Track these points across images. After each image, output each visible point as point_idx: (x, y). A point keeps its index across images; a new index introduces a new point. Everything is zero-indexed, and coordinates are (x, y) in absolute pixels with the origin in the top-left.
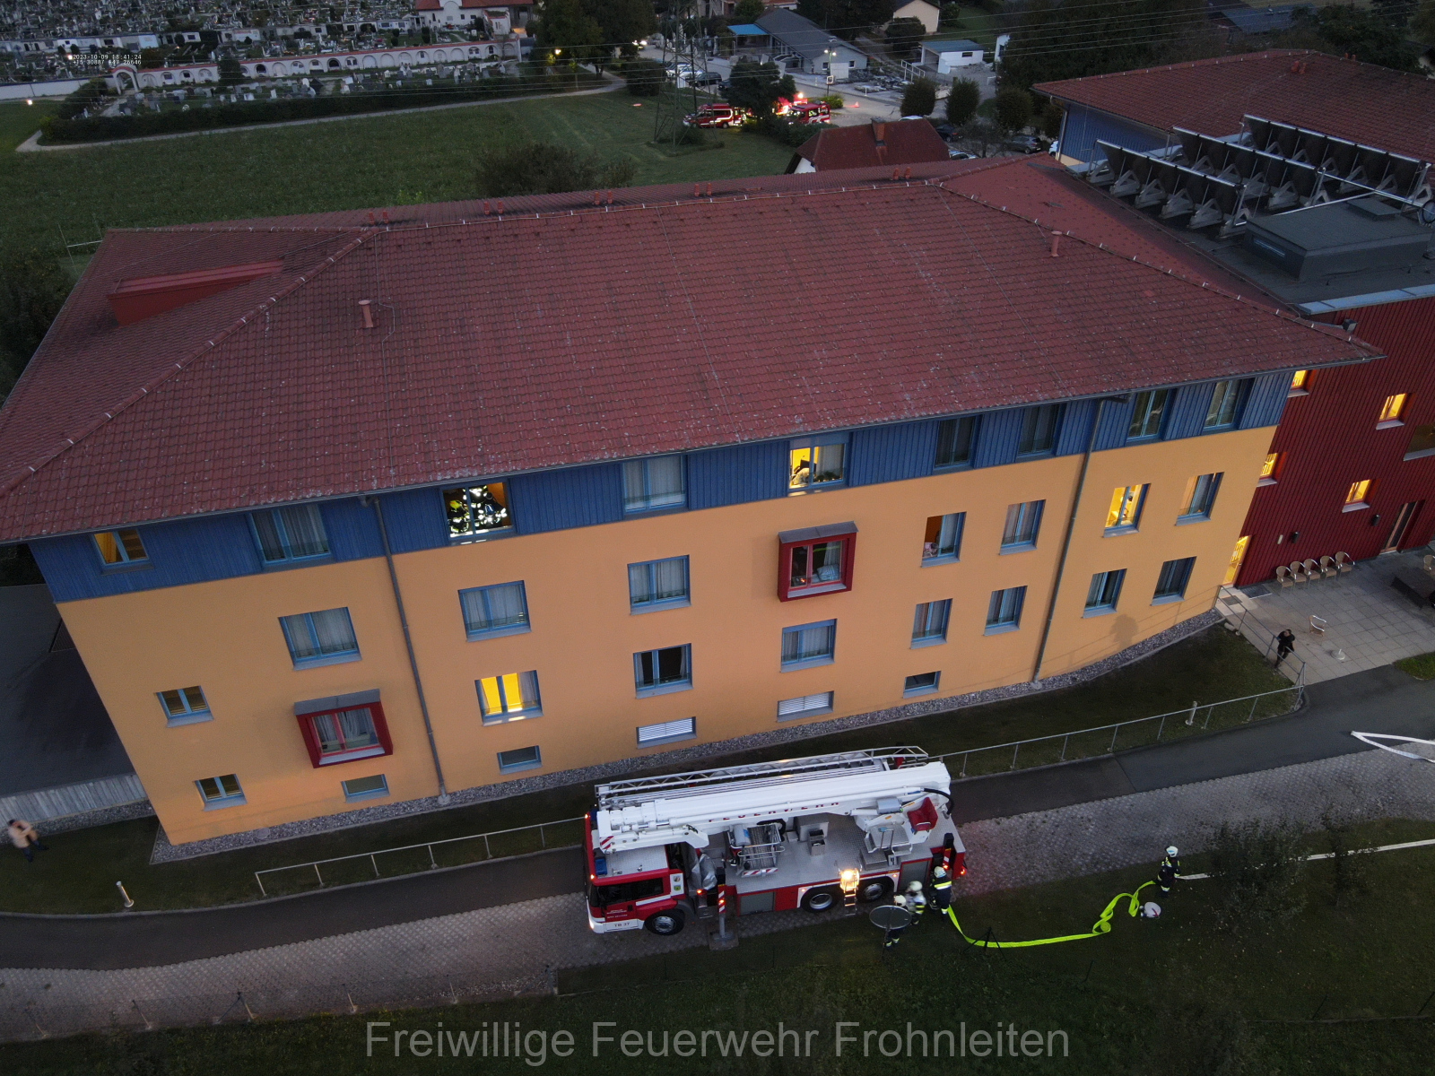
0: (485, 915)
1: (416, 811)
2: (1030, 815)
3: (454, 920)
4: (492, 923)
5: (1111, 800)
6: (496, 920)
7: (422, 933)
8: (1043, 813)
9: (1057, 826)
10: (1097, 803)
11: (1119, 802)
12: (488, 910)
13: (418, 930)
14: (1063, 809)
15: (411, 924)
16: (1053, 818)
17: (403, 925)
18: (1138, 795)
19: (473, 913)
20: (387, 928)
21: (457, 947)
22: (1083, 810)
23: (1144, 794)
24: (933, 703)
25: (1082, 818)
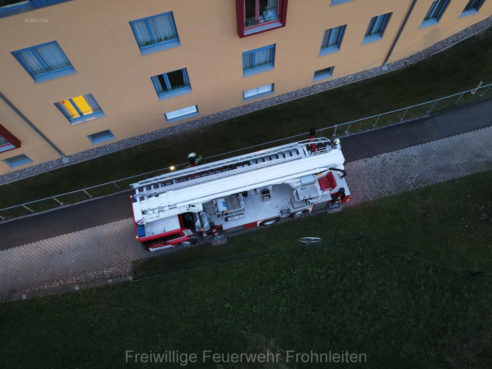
0: (91, 231)
1: (51, 168)
2: (383, 155)
3: (75, 235)
4: (96, 236)
5: (428, 144)
6: (98, 234)
7: (59, 244)
8: (390, 153)
9: (398, 161)
10: (420, 145)
11: (432, 145)
12: (93, 228)
13: (57, 242)
14: (401, 151)
15: (53, 238)
16: (396, 156)
17: (49, 239)
18: (443, 140)
19: (85, 230)
20: (41, 241)
21: (79, 251)
22: (412, 151)
23: (446, 139)
24: (328, 83)
25: (412, 155)
